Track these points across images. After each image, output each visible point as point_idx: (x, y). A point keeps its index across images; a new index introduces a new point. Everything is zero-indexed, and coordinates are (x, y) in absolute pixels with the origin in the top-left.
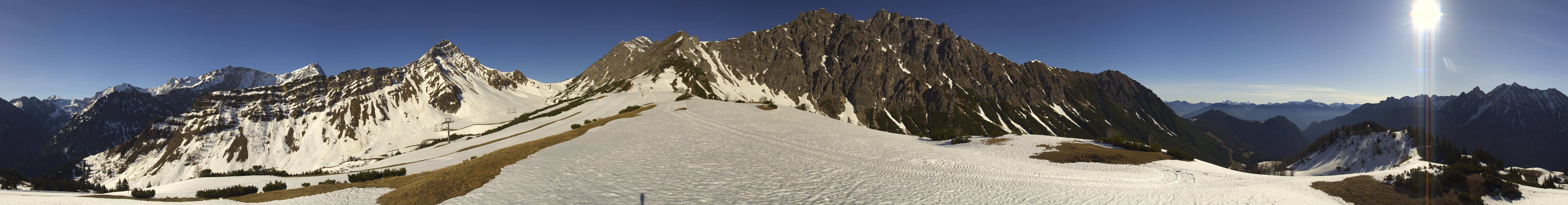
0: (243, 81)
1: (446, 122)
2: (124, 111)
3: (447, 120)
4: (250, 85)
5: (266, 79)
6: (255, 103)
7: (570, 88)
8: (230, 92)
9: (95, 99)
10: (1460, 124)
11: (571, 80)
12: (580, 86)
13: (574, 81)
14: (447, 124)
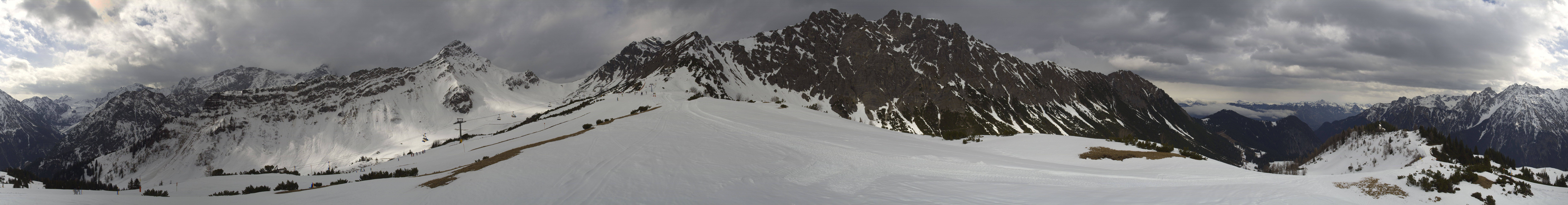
0: (255, 80)
1: (458, 122)
2: (135, 111)
3: (459, 120)
4: (262, 85)
5: (279, 80)
6: (267, 104)
7: (582, 88)
8: (242, 92)
9: (107, 99)
10: (1472, 124)
11: (583, 80)
12: (592, 87)
13: (587, 81)
14: (459, 124)
